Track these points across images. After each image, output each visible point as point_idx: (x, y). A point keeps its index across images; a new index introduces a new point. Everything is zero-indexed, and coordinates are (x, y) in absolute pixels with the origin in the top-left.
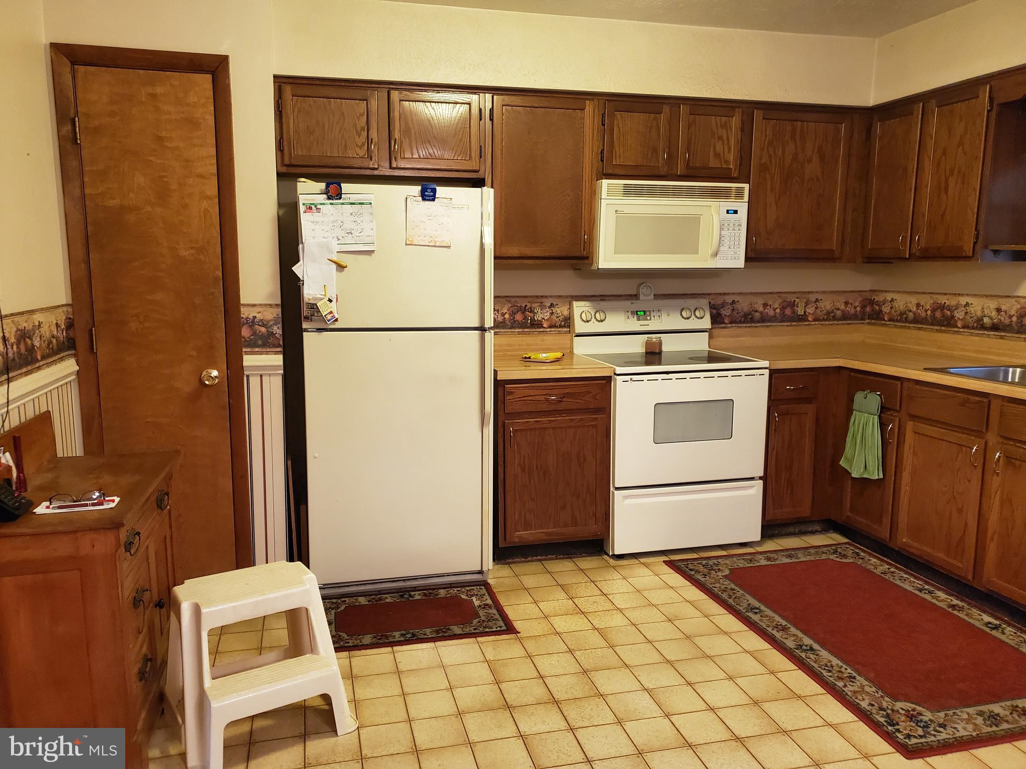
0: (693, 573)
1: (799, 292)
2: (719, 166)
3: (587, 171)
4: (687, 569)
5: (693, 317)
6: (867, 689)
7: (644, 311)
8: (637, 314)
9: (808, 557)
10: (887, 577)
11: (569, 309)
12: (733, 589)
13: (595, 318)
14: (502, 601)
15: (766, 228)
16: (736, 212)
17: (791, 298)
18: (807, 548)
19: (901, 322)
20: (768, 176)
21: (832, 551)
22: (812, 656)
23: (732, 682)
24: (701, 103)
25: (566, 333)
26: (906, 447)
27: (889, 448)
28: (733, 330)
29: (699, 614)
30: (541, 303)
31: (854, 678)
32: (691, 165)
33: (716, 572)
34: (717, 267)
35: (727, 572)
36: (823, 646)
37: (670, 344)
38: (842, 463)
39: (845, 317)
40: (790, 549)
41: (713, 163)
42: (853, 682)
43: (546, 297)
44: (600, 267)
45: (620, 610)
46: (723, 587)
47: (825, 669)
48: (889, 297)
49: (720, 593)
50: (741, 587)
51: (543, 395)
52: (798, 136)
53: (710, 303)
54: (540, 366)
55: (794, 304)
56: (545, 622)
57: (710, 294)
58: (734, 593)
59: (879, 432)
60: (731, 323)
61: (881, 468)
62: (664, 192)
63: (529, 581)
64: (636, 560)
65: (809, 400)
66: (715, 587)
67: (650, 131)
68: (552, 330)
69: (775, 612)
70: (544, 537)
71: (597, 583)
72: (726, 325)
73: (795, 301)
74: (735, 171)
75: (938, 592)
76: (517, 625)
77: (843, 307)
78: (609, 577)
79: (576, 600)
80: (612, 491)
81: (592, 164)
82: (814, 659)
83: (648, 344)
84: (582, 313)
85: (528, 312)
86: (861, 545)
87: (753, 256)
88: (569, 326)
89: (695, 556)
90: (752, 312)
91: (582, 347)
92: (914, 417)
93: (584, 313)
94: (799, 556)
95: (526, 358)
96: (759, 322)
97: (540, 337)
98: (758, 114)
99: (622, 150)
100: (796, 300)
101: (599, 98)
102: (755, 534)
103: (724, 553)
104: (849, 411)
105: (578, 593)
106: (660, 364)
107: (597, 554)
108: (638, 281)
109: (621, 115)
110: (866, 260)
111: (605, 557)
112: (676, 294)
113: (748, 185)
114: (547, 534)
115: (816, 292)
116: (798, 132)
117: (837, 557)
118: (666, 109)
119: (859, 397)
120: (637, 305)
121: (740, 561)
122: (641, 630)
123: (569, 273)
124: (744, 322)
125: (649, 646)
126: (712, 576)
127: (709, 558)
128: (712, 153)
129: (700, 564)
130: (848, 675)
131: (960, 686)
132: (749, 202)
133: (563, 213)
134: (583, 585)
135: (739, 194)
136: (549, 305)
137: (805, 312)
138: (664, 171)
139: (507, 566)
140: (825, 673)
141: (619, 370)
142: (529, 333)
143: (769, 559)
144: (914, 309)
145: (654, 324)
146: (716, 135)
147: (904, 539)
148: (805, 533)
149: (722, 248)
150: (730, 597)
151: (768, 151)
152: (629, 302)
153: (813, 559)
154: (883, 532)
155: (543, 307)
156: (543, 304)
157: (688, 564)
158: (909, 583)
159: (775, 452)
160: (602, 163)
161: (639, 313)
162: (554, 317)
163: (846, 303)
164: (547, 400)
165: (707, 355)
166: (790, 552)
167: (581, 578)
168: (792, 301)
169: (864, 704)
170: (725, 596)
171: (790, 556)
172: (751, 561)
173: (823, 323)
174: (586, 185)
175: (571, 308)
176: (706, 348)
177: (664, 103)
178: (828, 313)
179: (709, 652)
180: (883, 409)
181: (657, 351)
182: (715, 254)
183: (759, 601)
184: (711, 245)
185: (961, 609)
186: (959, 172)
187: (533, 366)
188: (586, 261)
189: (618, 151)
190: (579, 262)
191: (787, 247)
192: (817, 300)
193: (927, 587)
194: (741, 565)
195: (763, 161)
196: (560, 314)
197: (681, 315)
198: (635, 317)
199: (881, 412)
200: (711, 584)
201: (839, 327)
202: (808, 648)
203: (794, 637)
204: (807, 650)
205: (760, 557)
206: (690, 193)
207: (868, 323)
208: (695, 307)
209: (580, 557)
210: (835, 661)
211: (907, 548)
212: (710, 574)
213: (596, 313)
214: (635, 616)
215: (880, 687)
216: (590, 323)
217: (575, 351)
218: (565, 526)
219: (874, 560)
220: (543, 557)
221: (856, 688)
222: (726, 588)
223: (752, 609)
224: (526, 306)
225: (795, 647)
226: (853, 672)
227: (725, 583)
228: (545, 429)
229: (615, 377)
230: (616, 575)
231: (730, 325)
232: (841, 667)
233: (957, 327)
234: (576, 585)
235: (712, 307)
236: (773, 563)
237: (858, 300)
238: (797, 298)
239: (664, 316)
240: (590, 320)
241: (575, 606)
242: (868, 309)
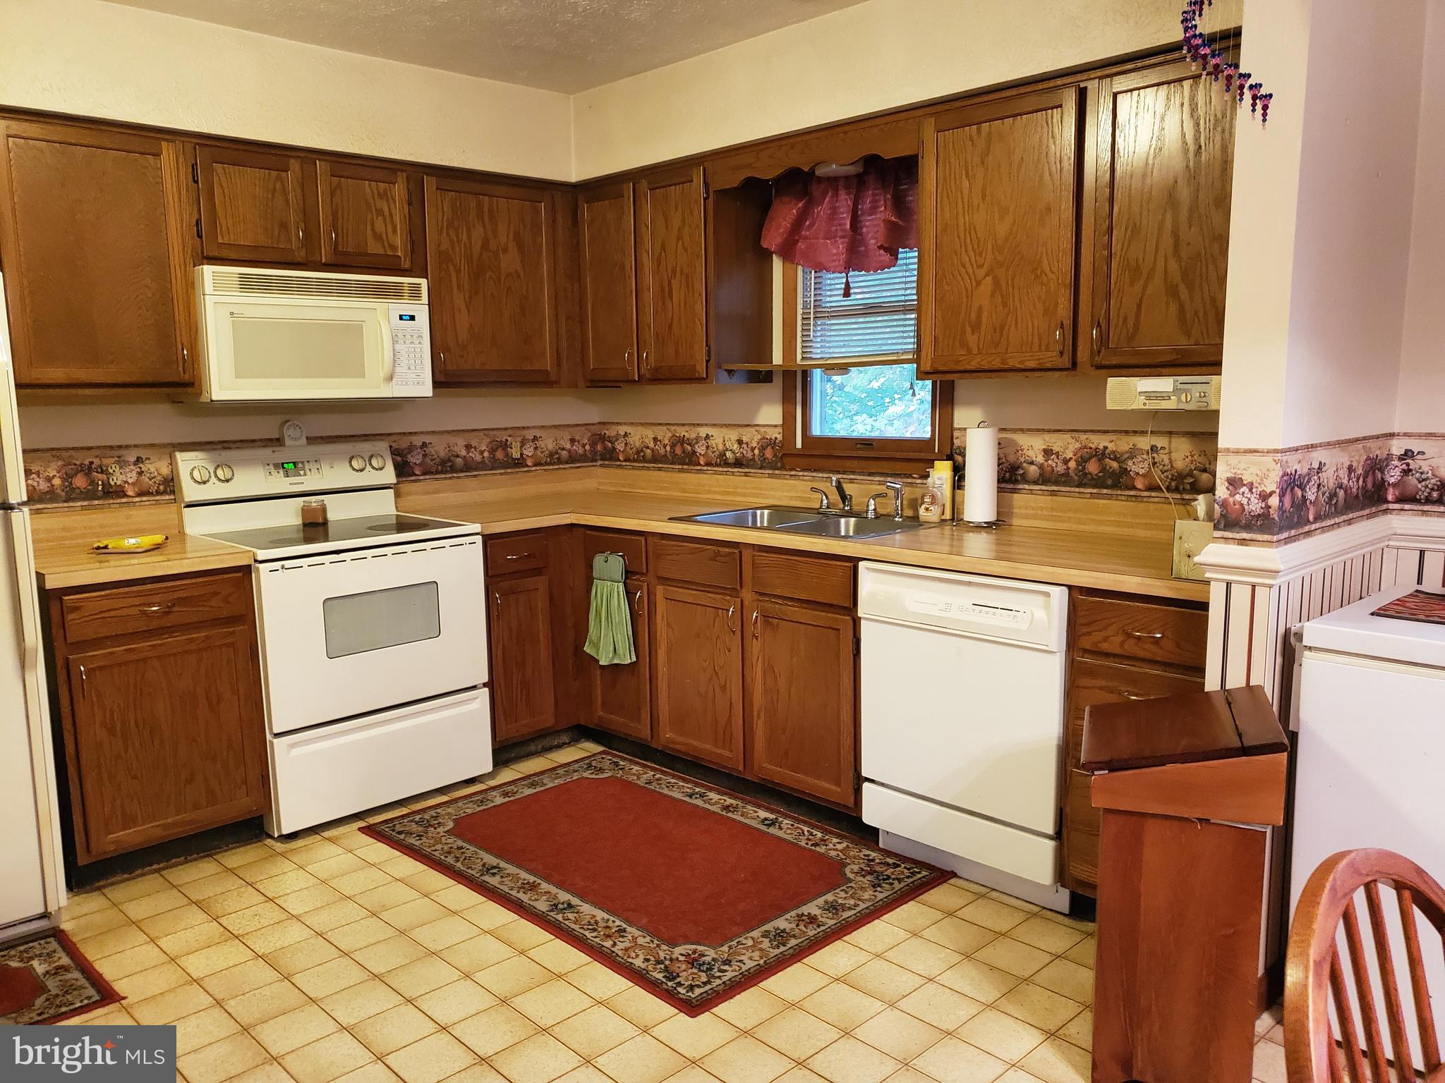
0: (402, 837)
1: (511, 428)
2: (382, 252)
3: (176, 252)
4: (394, 833)
5: (368, 468)
6: (641, 941)
7: (294, 463)
8: (283, 468)
9: (556, 781)
10: (652, 787)
11: (171, 464)
12: (461, 848)
13: (216, 476)
14: (91, 953)
15: (457, 340)
16: (412, 318)
17: (503, 437)
18: (554, 769)
19: (638, 462)
20: (451, 268)
21: (585, 767)
22: (571, 916)
23: (469, 981)
24: (345, 160)
25: (168, 502)
26: (659, 616)
27: (640, 620)
28: (428, 484)
29: (415, 894)
30: (119, 457)
31: (624, 931)
32: (340, 248)
33: (435, 828)
34: (395, 396)
35: (451, 825)
36: (583, 898)
37: (338, 510)
38: (587, 649)
39: (573, 459)
40: (534, 775)
41: (374, 248)
42: (623, 937)
43: (127, 447)
44: (214, 398)
45: (297, 918)
46: (446, 848)
47: (588, 929)
48: (622, 430)
49: (442, 857)
50: (470, 842)
51: (137, 606)
52: (486, 214)
53: (391, 447)
54: (124, 559)
55: (506, 444)
56: (173, 967)
57: (390, 435)
58: (463, 853)
59: (627, 603)
60: (424, 474)
61: (633, 649)
62: (304, 288)
63: (137, 910)
64: (318, 836)
65: (538, 572)
66: (436, 850)
67: (273, 195)
68: (144, 499)
69: (519, 866)
70: (158, 833)
71: (258, 886)
72: (417, 478)
73: (507, 440)
74: (405, 260)
75: (709, 794)
76: (120, 987)
77: (568, 446)
78: (274, 871)
79: (224, 921)
80: (270, 741)
81: (183, 240)
82: (573, 919)
83: (305, 511)
84: (193, 470)
85: (97, 472)
86: (620, 752)
87: (442, 381)
88: (173, 492)
89: (404, 811)
90: (452, 458)
91: (198, 524)
92: (664, 580)
93: (196, 470)
94: (545, 781)
95: (98, 548)
96: (462, 471)
97: (124, 512)
98: (429, 183)
99: (230, 222)
100: (509, 439)
101: (183, 139)
102: (485, 764)
103: (444, 798)
104: (590, 580)
105: (226, 907)
106: (326, 539)
107: (255, 840)
108: (280, 418)
109: (224, 169)
110: (589, 384)
111: (269, 841)
112: (341, 437)
113: (425, 280)
114: (165, 827)
115: (533, 427)
116: (486, 209)
117: (592, 773)
118: (294, 165)
119: (598, 560)
120: (281, 455)
121: (467, 806)
122: (331, 940)
123: (165, 408)
124: (442, 472)
125: (346, 960)
126: (430, 835)
127: (424, 810)
128: (369, 232)
129: (412, 821)
130: (617, 929)
131: (741, 906)
132: (429, 305)
133: (140, 316)
134: (235, 893)
135: (415, 293)
136: (133, 459)
137: (522, 454)
138: (300, 255)
139: (95, 894)
140: (589, 935)
141: (262, 555)
142: (102, 507)
143: (505, 794)
144: (652, 445)
145: (310, 481)
146: (373, 208)
147: (668, 735)
148: (550, 749)
149: (398, 369)
150: (457, 859)
151: (448, 234)
152: (268, 451)
153: (562, 782)
154: (643, 731)
155: (123, 464)
156: (122, 458)
157: (394, 826)
158: (677, 789)
159: (500, 647)
160: (199, 239)
161: (285, 465)
162: (145, 479)
163: (572, 441)
164: (144, 613)
165: (395, 522)
166: (531, 779)
167: (232, 883)
168: (504, 440)
169: (638, 962)
170: (450, 860)
171: (533, 785)
172: (482, 802)
173: (546, 467)
174: (177, 273)
175: (173, 463)
176: (392, 511)
177: (291, 157)
178: (551, 455)
179: (433, 947)
180: (628, 573)
181: (321, 521)
182: (390, 378)
183: (497, 856)
184: (383, 366)
185: (736, 808)
186: (682, 272)
187: (114, 561)
188: (190, 390)
189: (224, 223)
190: (180, 390)
191: (487, 368)
192: (535, 439)
193: (697, 790)
194: (469, 811)
195: (443, 248)
196: (156, 473)
197: (351, 466)
198: (281, 471)
199: (626, 578)
200: (430, 847)
201: (568, 471)
202: (566, 906)
203: (547, 895)
204: (565, 909)
205: (494, 793)
206: (343, 290)
207: (601, 466)
208: (370, 454)
209: (226, 851)
210: (600, 915)
211: (672, 746)
212: (426, 832)
213: (216, 469)
214: (320, 921)
215: (654, 933)
216: (208, 485)
217: (188, 530)
218: (196, 807)
219: (636, 768)
220: (161, 865)
221: (627, 944)
222: (451, 848)
223: (488, 869)
224: (91, 463)
225: (548, 909)
226: (622, 924)
227: (449, 841)
228: (145, 660)
229: (257, 565)
230: (287, 866)
231: (422, 477)
232: (608, 920)
233: (700, 464)
234: (223, 896)
235: (395, 452)
236: (512, 798)
237: (586, 436)
238: (510, 436)
239: (325, 468)
240: (208, 481)
241: (222, 929)
242: (599, 447)
